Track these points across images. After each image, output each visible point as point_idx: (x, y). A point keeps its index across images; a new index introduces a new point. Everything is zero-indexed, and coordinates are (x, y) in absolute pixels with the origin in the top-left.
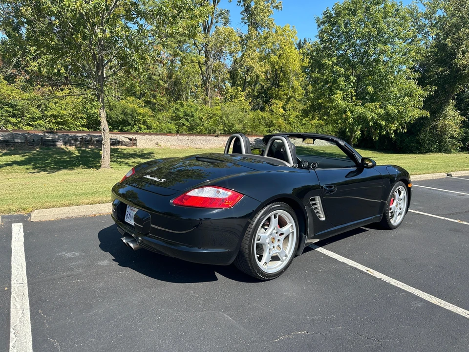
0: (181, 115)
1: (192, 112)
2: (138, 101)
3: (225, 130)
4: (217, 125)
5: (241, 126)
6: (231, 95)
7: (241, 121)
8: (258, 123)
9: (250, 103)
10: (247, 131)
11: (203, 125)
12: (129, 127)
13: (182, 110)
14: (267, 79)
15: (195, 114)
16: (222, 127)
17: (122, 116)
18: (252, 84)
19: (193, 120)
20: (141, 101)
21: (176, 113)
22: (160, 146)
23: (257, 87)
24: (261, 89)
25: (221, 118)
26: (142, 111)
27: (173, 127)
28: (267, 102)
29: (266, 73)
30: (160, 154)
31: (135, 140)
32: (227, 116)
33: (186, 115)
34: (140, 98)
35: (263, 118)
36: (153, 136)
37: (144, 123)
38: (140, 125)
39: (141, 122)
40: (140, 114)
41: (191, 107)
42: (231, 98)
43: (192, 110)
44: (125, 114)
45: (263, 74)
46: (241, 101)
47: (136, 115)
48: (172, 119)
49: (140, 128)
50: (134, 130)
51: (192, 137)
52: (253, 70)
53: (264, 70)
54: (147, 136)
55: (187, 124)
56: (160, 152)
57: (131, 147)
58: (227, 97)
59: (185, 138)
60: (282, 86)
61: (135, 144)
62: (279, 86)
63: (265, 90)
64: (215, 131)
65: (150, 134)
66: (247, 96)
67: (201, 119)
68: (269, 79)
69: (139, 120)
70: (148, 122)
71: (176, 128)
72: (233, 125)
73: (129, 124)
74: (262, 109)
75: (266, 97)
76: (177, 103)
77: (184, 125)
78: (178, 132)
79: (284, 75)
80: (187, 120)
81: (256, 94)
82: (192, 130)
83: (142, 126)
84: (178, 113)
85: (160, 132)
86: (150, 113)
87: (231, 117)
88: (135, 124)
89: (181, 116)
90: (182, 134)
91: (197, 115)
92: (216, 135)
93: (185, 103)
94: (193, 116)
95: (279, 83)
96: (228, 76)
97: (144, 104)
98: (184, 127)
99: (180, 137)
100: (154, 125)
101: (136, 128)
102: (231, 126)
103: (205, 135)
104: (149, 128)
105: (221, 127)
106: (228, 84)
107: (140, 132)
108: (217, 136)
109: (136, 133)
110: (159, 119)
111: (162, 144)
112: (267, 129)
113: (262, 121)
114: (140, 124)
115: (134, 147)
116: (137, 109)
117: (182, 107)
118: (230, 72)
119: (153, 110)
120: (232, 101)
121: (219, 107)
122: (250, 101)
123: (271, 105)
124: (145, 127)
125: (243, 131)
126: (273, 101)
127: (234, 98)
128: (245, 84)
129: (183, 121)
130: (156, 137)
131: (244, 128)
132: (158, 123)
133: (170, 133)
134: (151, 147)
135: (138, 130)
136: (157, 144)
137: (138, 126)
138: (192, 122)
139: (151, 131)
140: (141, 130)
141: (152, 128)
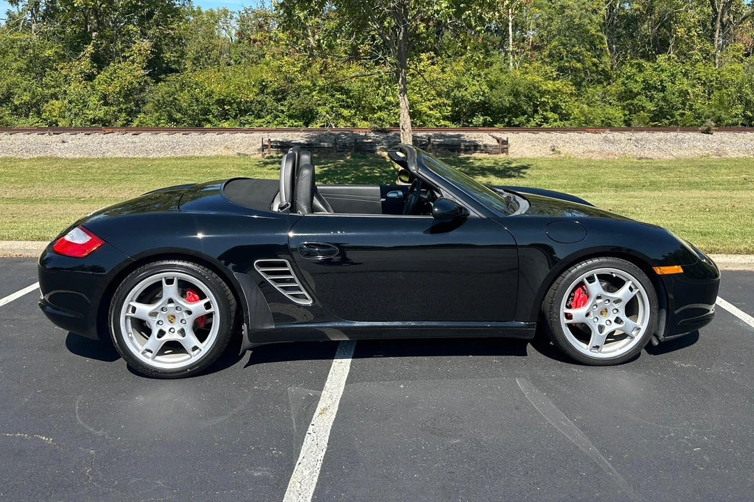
0: (636, 88)
1: (661, 81)
2: (545, 68)
3: (746, 117)
12: (522, 119)
13: (640, 78)
17: (511, 98)
19: (664, 99)
21: (626, 85)
22: (559, 153)
26: (550, 85)
27: (617, 113)
31: (505, 142)
33: (648, 87)
37: (555, 109)
38: (545, 113)
39: (548, 108)
40: (548, 91)
43: (663, 76)
44: (516, 94)
47: (538, 95)
48: (620, 97)
49: (546, 119)
50: (533, 123)
55: (650, 106)
57: (495, 155)
61: (505, 150)
65: (564, 130)
67: (684, 94)
69: (544, 104)
71: (625, 115)
73: (524, 113)
76: (631, 65)
77: (640, 108)
80: (651, 99)
82: (662, 119)
83: (550, 115)
84: (630, 85)
85: (585, 125)
86: (568, 89)
88: (537, 112)
93: (645, 64)
94: (663, 89)
97: (555, 73)
98: (641, 113)
101: (538, 118)
104: (564, 117)
107: (545, 125)
108: (708, 131)
110: (589, 99)
114: (546, 111)
115: (502, 156)
117: (641, 71)
119: (578, 83)
124: (556, 116)
129: (642, 100)
130: (559, 135)
133: (607, 125)
135: (541, 122)
136: (553, 150)
137: (542, 115)
138: (661, 103)
139: (567, 123)
140: (547, 123)
141: (571, 117)
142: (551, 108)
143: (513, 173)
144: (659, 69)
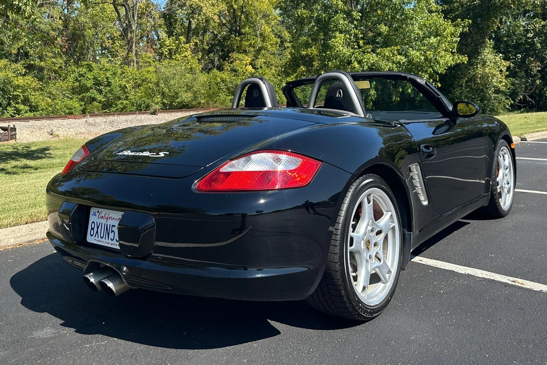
0: (89, 84)
1: (107, 78)
2: (14, 66)
3: (164, 104)
4: (150, 95)
5: (190, 94)
6: (169, 50)
7: (189, 88)
8: (217, 89)
9: (199, 60)
10: (199, 103)
11: (127, 98)
13: (90, 75)
14: (221, 25)
15: (112, 81)
16: (159, 100)
18: (199, 33)
19: (110, 91)
20: (19, 66)
21: (80, 81)
22: (58, 136)
23: (208, 36)
24: (213, 40)
25: (157, 84)
26: (20, 81)
27: (76, 104)
28: (225, 57)
29: (220, 15)
30: (59, 149)
31: (14, 129)
32: (166, 81)
33: (98, 83)
34: (16, 61)
35: (223, 81)
36: (44, 121)
37: (26, 101)
38: (17, 106)
39: (20, 101)
40: (18, 86)
41: (106, 70)
42: (170, 54)
43: (108, 74)
45: (216, 17)
46: (185, 57)
47: (11, 89)
48: (74, 91)
49: (18, 111)
50: (7, 115)
51: (111, 118)
52: (201, 10)
53: (217, 11)
54: (32, 122)
55: (100, 97)
56: (59, 145)
57: (6, 143)
58: (163, 53)
59: (99, 119)
60: (244, 34)
61: (13, 137)
62: (240, 34)
63: (220, 41)
64: (148, 107)
65: (35, 118)
66: (195, 51)
67: (123, 88)
68: (224, 25)
69: (15, 98)
70: (32, 99)
71: (81, 105)
72: (177, 93)
74: (220, 68)
75: (223, 51)
76: (82, 66)
77: (94, 99)
78: (84, 112)
79: (247, 17)
80: (100, 92)
81: (207, 48)
82: (109, 108)
83: (22, 107)
84: (84, 81)
85: (53, 114)
86: (35, 84)
87: (172, 82)
88: (9, 104)
89: (89, 86)
90: (93, 115)
91: (116, 82)
92: (152, 110)
93: (94, 65)
94: (109, 84)
95: (240, 29)
96: (161, 21)
97: (24, 70)
98: (95, 103)
99: (91, 120)
100: (43, 104)
101: (11, 110)
102: (173, 96)
103: (131, 113)
104: (33, 108)
105: (158, 98)
106: (163, 35)
107: (17, 116)
108: (154, 113)
109: (12, 118)
110: (50, 93)
111: (61, 133)
112: (230, 98)
113: (222, 86)
114: (18, 103)
115: (12, 142)
116: (12, 79)
117: (90, 71)
118: (164, 16)
119: (41, 79)
120: (171, 58)
121: (151, 69)
122: (200, 57)
123: (232, 63)
124: (27, 108)
125: (194, 103)
126: (234, 55)
127: (175, 54)
128: (189, 32)
129: (93, 93)
130: (48, 121)
131: (195, 98)
132: (50, 100)
133: (70, 114)
134: (41, 140)
135: (14, 113)
136: (52, 134)
137: (15, 107)
138: (109, 95)
139: (37, 114)
140: (19, 114)
141: (39, 109)
142: (22, 100)
143: (40, 155)
144: (104, 69)
